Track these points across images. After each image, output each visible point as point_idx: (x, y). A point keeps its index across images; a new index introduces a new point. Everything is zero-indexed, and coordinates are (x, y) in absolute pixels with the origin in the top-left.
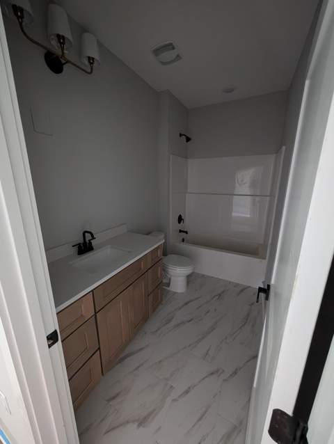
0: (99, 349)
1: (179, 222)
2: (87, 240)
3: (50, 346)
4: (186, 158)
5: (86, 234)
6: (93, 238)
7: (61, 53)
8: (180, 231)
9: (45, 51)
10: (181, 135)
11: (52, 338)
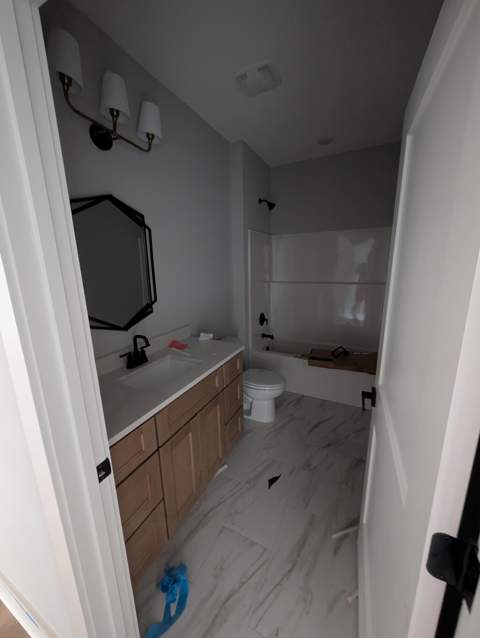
0: (163, 499)
1: (262, 324)
2: (139, 347)
3: (100, 480)
4: (270, 234)
5: (138, 340)
6: (148, 345)
7: (111, 128)
8: (264, 336)
9: (90, 123)
10: (260, 201)
11: (104, 469)
